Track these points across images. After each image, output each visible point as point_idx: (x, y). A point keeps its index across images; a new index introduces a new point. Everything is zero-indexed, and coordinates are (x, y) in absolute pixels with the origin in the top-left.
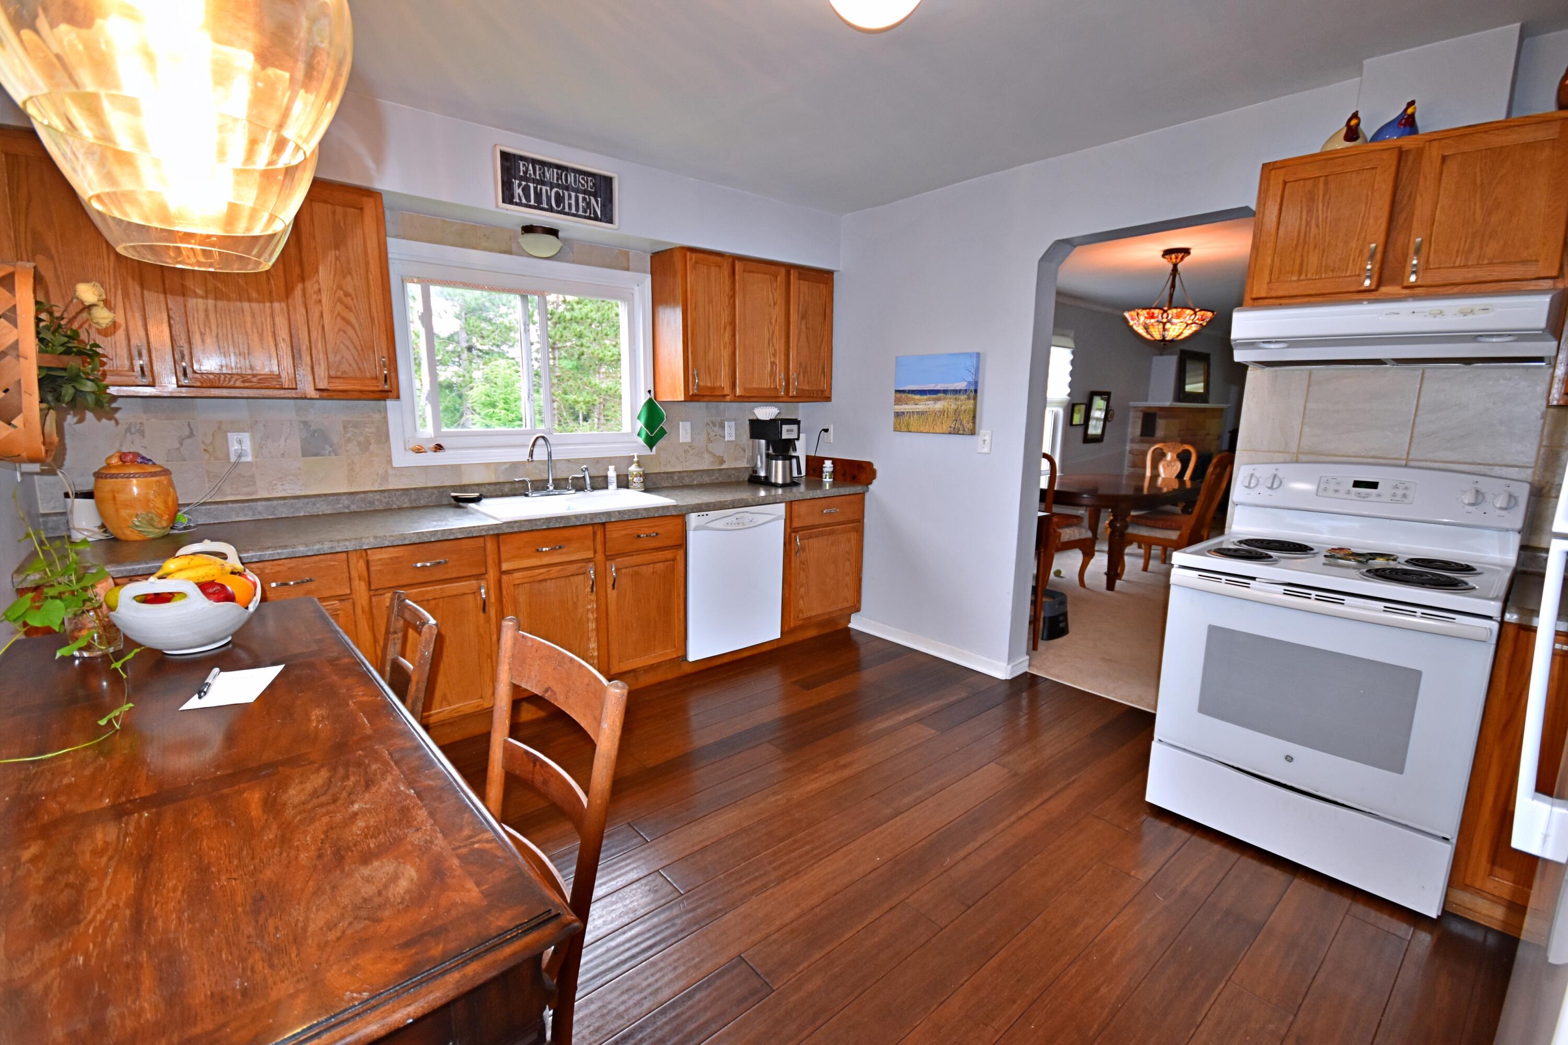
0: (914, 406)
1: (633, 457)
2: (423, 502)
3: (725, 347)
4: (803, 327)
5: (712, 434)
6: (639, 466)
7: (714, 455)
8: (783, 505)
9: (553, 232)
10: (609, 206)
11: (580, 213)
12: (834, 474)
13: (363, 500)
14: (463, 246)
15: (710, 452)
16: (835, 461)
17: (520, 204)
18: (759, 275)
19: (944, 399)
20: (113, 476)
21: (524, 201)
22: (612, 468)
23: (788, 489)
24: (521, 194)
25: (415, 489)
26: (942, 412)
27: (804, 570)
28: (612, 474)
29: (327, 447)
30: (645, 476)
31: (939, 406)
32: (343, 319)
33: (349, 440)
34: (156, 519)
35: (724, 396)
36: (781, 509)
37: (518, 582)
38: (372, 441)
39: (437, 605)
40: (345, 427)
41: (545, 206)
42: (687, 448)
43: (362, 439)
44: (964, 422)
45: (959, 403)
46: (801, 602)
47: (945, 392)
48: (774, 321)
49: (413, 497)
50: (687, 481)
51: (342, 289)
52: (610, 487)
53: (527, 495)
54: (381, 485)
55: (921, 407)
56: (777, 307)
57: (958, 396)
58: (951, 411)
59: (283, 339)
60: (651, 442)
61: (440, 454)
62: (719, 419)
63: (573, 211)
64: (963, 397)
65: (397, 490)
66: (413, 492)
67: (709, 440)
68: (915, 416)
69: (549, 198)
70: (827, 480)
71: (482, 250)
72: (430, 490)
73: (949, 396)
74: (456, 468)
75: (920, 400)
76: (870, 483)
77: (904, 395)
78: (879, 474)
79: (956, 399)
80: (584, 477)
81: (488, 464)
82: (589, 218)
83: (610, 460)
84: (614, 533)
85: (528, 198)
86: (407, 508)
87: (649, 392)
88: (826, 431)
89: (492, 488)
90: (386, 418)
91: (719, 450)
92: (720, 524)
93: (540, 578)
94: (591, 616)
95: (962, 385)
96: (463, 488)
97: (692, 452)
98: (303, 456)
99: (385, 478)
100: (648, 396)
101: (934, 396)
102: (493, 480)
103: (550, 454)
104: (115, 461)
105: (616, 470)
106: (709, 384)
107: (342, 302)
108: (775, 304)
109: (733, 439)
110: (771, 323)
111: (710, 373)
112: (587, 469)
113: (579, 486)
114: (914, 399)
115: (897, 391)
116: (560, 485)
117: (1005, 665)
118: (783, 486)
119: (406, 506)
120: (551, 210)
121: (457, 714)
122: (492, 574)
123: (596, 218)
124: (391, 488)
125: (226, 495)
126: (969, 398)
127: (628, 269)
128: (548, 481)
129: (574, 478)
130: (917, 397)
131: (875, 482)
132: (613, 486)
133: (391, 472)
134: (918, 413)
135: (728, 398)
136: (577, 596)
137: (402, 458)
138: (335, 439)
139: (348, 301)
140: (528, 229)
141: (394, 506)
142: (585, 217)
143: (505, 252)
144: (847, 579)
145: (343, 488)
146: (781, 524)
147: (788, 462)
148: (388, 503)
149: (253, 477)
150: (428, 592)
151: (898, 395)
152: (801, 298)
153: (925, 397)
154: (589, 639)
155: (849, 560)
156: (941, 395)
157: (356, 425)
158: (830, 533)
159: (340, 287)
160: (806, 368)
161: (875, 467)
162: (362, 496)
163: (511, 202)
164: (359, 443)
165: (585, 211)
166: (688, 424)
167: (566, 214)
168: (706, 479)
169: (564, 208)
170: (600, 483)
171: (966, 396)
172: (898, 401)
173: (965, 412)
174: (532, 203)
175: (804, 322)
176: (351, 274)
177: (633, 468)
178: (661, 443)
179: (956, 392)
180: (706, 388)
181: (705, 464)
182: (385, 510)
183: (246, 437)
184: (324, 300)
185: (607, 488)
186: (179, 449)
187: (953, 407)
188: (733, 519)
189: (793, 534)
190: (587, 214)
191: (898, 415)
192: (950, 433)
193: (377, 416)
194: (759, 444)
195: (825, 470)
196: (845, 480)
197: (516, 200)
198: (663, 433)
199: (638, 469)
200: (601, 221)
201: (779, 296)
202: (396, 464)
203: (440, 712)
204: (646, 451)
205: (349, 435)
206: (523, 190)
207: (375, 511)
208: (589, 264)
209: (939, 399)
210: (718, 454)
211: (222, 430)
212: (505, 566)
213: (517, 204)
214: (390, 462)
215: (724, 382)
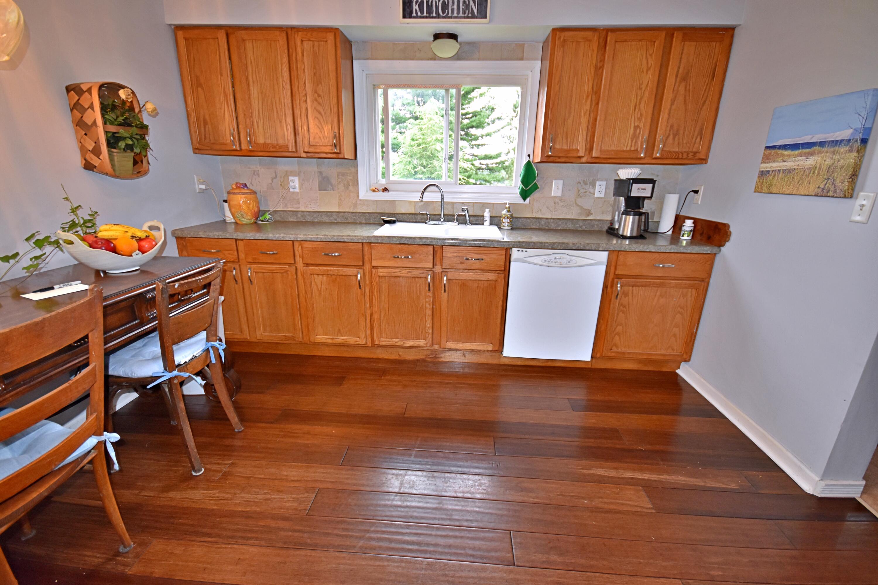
0: (782, 164)
1: (506, 204)
2: (372, 221)
3: (584, 115)
4: (682, 89)
5: (582, 191)
6: (509, 211)
7: (581, 208)
8: (606, 254)
9: (453, 36)
10: (484, 4)
11: (461, 14)
12: (694, 232)
13: (343, 216)
14: (405, 59)
15: (578, 205)
16: (696, 221)
17: (417, 17)
18: (634, 43)
19: (820, 152)
20: (234, 193)
21: (419, 14)
22: (487, 210)
23: (633, 241)
24: (418, 9)
25: (368, 213)
26: (812, 169)
27: (623, 312)
28: (487, 214)
29: (330, 186)
30: (512, 218)
31: (811, 161)
32: (317, 110)
33: (340, 183)
34: (245, 215)
35: (580, 157)
36: (604, 256)
37: (381, 275)
38: (351, 184)
39: (336, 279)
40: (338, 176)
41: (434, 15)
42: (557, 200)
43: (345, 182)
44: (838, 183)
45: (836, 157)
46: (617, 337)
47: (822, 144)
48: (644, 87)
49: (367, 217)
50: (553, 226)
51: (317, 93)
52: (485, 224)
53: (426, 223)
54: (354, 209)
55: (789, 164)
56: (650, 73)
57: (837, 148)
58: (824, 168)
59: (289, 124)
60: (524, 195)
61: (386, 193)
62: (591, 179)
63: (455, 14)
64: (843, 149)
65: (360, 213)
66: (367, 214)
67: (579, 196)
68: (781, 175)
69: (437, 8)
70: (685, 238)
71: (417, 60)
72: (376, 215)
73: (825, 149)
74: (393, 202)
75: (789, 156)
76: (723, 245)
77: (773, 152)
78: (733, 237)
79: (834, 153)
80: (465, 215)
81: (410, 202)
82: (468, 17)
83: (484, 205)
84: (449, 253)
85: (422, 11)
86: (364, 223)
87: (529, 156)
88: (696, 192)
89: (410, 216)
90: (357, 171)
91: (587, 204)
92: (538, 260)
93: (396, 274)
94: (428, 305)
95: (845, 134)
96: (389, 215)
97: (562, 204)
98: (319, 190)
99: (355, 205)
100: (528, 159)
101: (807, 150)
102: (413, 212)
103: (443, 199)
104: (234, 186)
105: (490, 211)
106: (565, 147)
107: (316, 101)
108: (648, 70)
109: (602, 195)
110: (640, 89)
111: (567, 138)
112: (467, 210)
113: (461, 220)
114: (783, 155)
115: (768, 148)
116: (449, 218)
117: (817, 479)
118: (630, 238)
119: (363, 222)
120: (438, 16)
121: (346, 342)
122: (367, 267)
123: (473, 17)
124: (358, 211)
125: (288, 208)
126: (851, 151)
127: (522, 59)
128: (441, 215)
129: (459, 215)
130: (786, 153)
131: (727, 244)
132: (487, 222)
133: (358, 202)
134: (784, 171)
135: (584, 160)
136: (420, 292)
137: (364, 194)
138: (333, 181)
139: (320, 99)
140: (437, 36)
141: (358, 222)
142: (464, 17)
143: (431, 59)
144: (676, 330)
145: (335, 209)
146: (603, 269)
147: (637, 217)
148: (354, 219)
149: (298, 199)
150: (330, 270)
151: (768, 151)
152: (684, 60)
153: (796, 152)
154: (426, 321)
155: (681, 314)
156: (816, 148)
157: (343, 175)
158: (661, 285)
159: (316, 92)
160: (678, 131)
161: (731, 229)
162: (343, 214)
163: (411, 17)
164: (344, 185)
165: (464, 12)
166: (561, 182)
167: (450, 17)
168: (570, 226)
169: (448, 13)
170: (478, 220)
171: (847, 148)
172: (766, 159)
173: (842, 167)
174: (425, 14)
175: (683, 84)
176: (321, 83)
177: (504, 212)
178: (536, 195)
179: (836, 143)
180: (561, 150)
181: (573, 214)
182: (352, 223)
183: (296, 179)
184: (308, 101)
185: (483, 224)
186: (271, 184)
187: (829, 162)
188: (552, 257)
189: (616, 280)
190: (466, 15)
191: (762, 174)
192: (816, 195)
193: (353, 170)
194: (619, 200)
195: (684, 228)
196: (701, 240)
197: (414, 14)
198: (536, 187)
199: (507, 213)
200: (477, 18)
201: (654, 62)
202: (361, 197)
203: (336, 338)
204: (520, 201)
205: (339, 180)
206: (419, 6)
207: (348, 223)
208: (491, 59)
209: (812, 154)
210: (585, 208)
211: (287, 174)
212: (374, 263)
213: (414, 17)
214: (358, 196)
215: (581, 146)
